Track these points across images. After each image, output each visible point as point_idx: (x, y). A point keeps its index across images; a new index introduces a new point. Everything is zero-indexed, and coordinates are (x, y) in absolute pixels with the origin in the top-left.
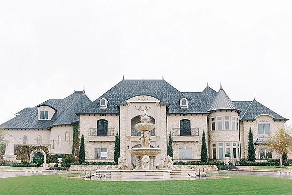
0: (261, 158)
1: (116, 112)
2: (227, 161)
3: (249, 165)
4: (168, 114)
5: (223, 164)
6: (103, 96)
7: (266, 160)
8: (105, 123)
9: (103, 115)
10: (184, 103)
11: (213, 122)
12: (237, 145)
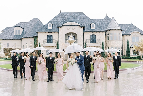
0: (133, 55)
1: (57, 31)
3: (126, 58)
4: (84, 32)
6: (50, 22)
7: (136, 56)
8: (51, 37)
9: (50, 32)
11: (108, 36)
12: (121, 48)
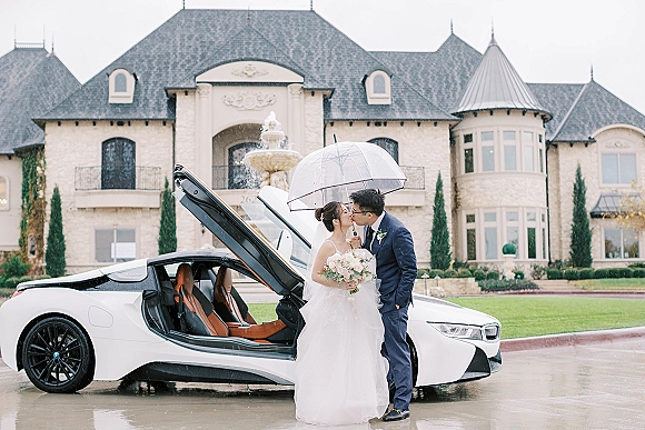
0: (607, 256)
1: (164, 115)
2: (507, 267)
3: (571, 277)
4: (329, 122)
5: (494, 275)
6: (121, 63)
7: (622, 262)
8: (128, 154)
9: (120, 123)
10: (379, 89)
11: (469, 145)
12: (539, 218)
